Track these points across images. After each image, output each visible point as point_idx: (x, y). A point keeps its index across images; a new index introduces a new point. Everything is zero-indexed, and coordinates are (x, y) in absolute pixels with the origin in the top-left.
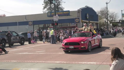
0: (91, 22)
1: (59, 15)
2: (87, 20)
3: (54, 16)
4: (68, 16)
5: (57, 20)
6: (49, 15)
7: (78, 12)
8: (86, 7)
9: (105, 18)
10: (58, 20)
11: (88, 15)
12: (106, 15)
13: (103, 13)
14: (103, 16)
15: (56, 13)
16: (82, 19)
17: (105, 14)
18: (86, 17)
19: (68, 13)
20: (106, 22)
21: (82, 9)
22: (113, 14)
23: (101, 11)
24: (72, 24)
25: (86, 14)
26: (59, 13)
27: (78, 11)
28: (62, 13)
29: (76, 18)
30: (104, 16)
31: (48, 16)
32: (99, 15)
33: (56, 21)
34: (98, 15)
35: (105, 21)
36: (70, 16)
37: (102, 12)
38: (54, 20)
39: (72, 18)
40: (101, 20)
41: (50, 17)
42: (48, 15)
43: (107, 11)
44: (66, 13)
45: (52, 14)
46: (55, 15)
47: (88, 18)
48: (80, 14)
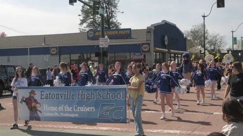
0: (172, 51)
1: (111, 37)
2: (165, 48)
3: (101, 39)
4: (127, 38)
5: (106, 47)
6: (92, 36)
7: (148, 32)
8: (164, 23)
9: (200, 45)
10: (109, 46)
11: (166, 38)
12: (203, 39)
13: (197, 34)
14: (196, 42)
15: (105, 33)
16: (155, 46)
17: (201, 37)
18: (163, 41)
19: (128, 33)
20: (201, 53)
21: (155, 27)
22: (216, 37)
23: (192, 32)
24: (135, 55)
25: (164, 37)
26: (110, 33)
27: (148, 30)
28: (117, 32)
29: (143, 44)
30: (199, 41)
31: (89, 38)
32: (189, 38)
33: (103, 48)
34: (186, 39)
35: (199, 52)
36: (130, 38)
37: (194, 33)
38: (100, 46)
39: (136, 43)
40: (192, 47)
41: (93, 40)
42: (90, 36)
43: (203, 32)
44: (124, 32)
45: (97, 34)
46: (103, 36)
47: (166, 43)
48: (151, 36)
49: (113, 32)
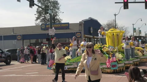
0: (95, 37)
1: (56, 29)
2: (91, 35)
3: (50, 29)
4: (66, 29)
5: (53, 34)
6: (44, 28)
8: (90, 19)
10: (55, 34)
11: (91, 29)
15: (53, 26)
16: (85, 34)
18: (90, 31)
19: (67, 26)
21: (84, 22)
22: (122, 28)
23: (107, 25)
25: (90, 28)
26: (56, 26)
27: (80, 24)
28: (60, 25)
29: (77, 33)
31: (42, 29)
32: (106, 29)
33: (51, 35)
36: (69, 29)
37: (109, 25)
38: (49, 34)
39: (72, 32)
41: (44, 30)
42: (42, 28)
43: (114, 25)
44: (65, 25)
45: (47, 26)
46: (51, 28)
47: (92, 32)
48: (82, 27)
49: (58, 25)
